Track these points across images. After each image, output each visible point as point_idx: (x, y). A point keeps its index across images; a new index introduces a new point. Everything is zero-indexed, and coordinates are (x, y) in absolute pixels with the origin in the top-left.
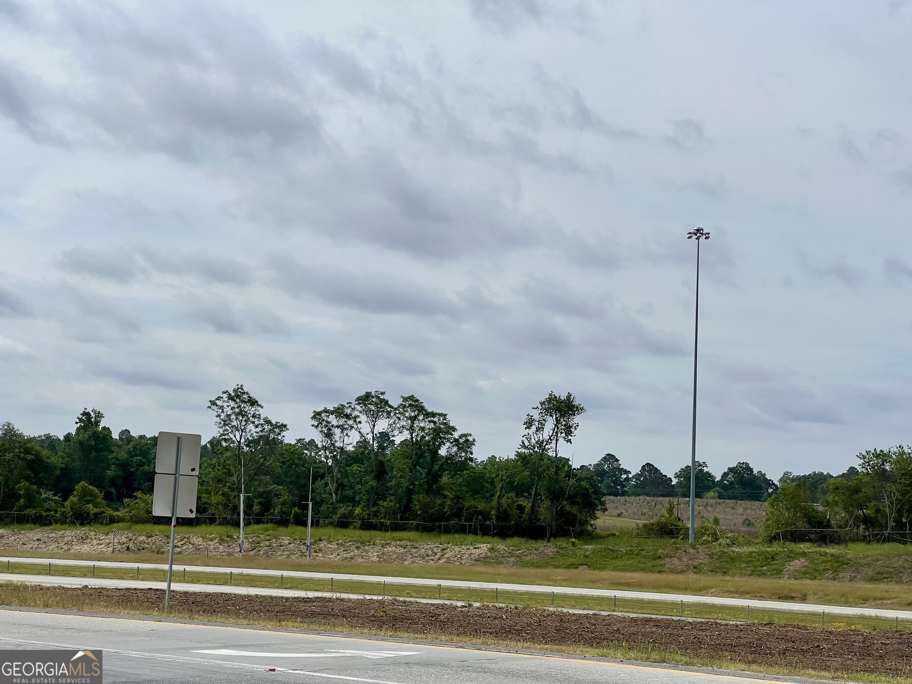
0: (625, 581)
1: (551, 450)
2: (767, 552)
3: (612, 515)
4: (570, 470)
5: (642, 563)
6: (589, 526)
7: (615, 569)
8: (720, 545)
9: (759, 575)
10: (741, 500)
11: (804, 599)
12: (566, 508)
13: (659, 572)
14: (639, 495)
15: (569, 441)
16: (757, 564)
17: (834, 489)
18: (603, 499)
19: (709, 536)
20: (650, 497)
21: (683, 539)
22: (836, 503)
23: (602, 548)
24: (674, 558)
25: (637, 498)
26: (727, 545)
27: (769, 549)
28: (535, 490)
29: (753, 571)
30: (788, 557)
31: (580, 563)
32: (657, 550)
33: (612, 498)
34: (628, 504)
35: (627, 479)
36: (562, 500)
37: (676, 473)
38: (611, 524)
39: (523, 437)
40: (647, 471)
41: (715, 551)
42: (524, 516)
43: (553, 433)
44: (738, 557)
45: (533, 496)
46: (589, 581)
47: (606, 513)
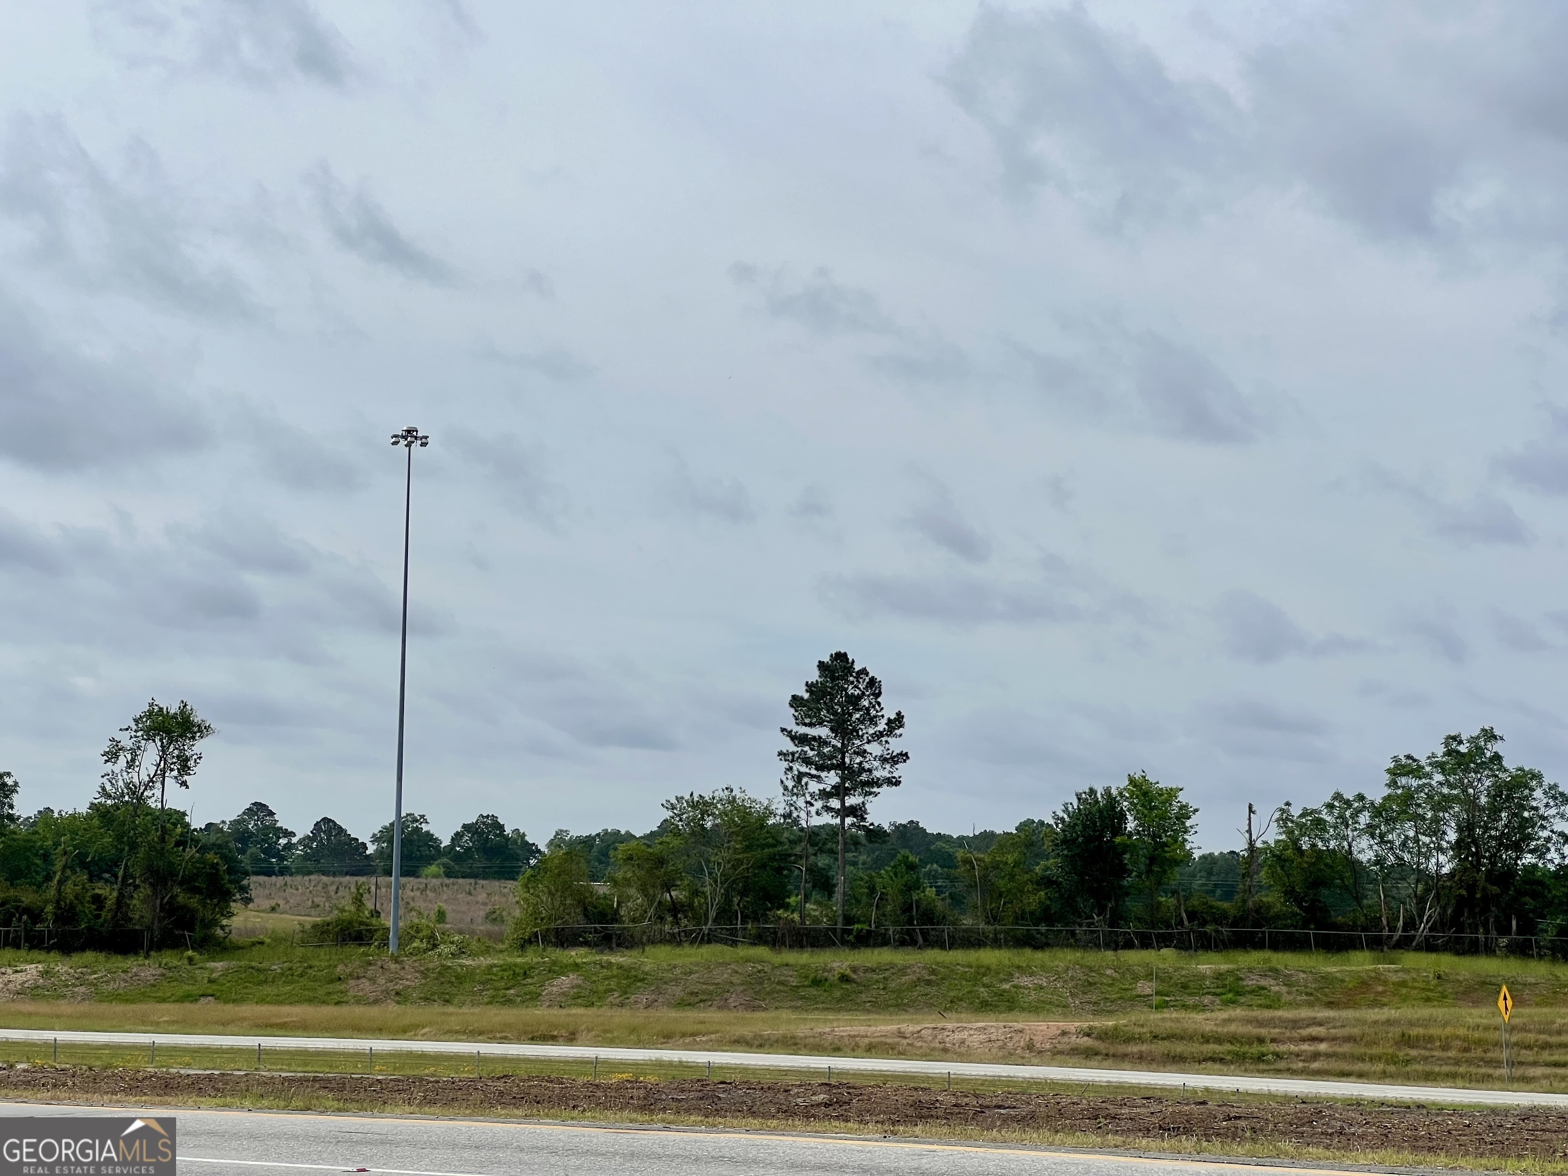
0: (278, 1021)
1: (153, 799)
2: (516, 965)
3: (261, 908)
4: (187, 832)
5: (308, 990)
6: (218, 928)
7: (262, 1001)
8: (440, 955)
9: (503, 1004)
10: (484, 879)
11: (571, 1039)
12: (180, 899)
13: (338, 1003)
14: (310, 873)
15: (184, 784)
16: (498, 984)
17: (625, 860)
18: (245, 882)
19: (421, 940)
20: (328, 876)
21: (379, 947)
22: (627, 882)
23: (240, 967)
24: (363, 980)
25: (306, 878)
26: (452, 954)
27: (519, 960)
28: (125, 868)
29: (493, 997)
30: (550, 971)
31: (201, 993)
32: (335, 966)
33: (261, 878)
34: (289, 890)
35: (289, 846)
36: (172, 886)
37: (374, 835)
38: (258, 925)
39: (103, 777)
40: (324, 832)
41: (431, 966)
42: (103, 914)
43: (156, 771)
44: (471, 973)
45: (120, 879)
46: (217, 1023)
47: (251, 906)
